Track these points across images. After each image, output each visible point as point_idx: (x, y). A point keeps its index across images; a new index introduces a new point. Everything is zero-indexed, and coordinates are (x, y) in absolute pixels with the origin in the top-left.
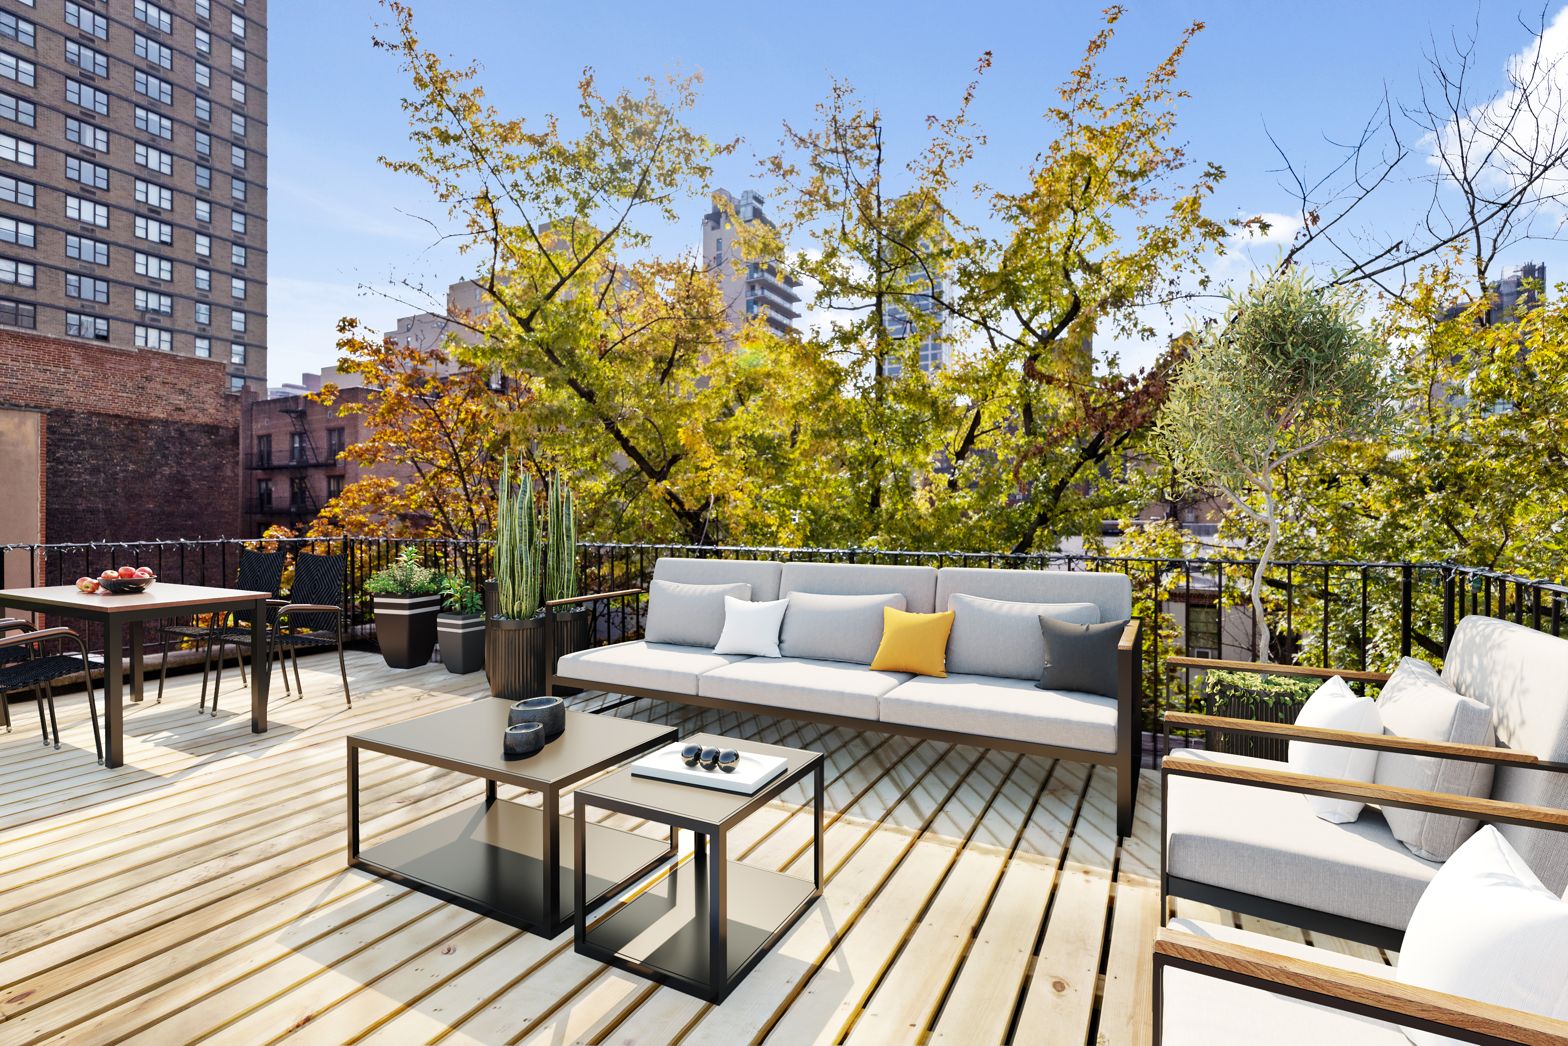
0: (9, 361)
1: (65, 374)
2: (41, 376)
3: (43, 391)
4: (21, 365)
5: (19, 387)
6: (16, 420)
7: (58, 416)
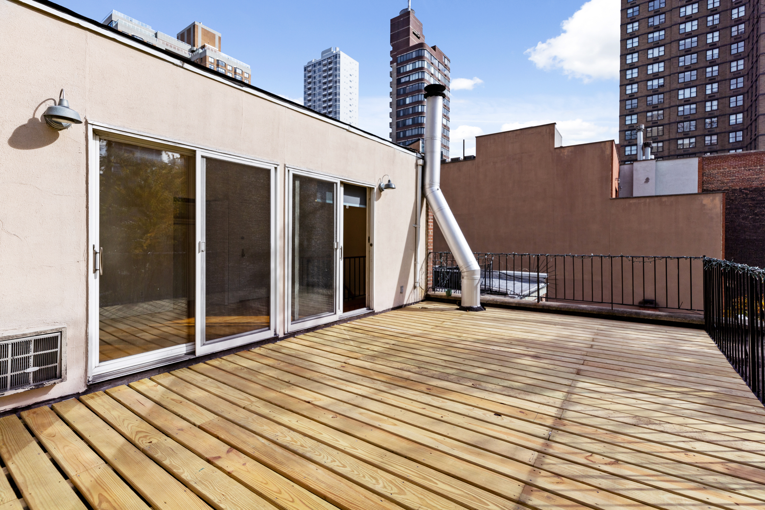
0: (732, 169)
1: (760, 169)
2: (747, 173)
3: (748, 180)
4: (738, 169)
5: (736, 180)
6: (711, 198)
7: (756, 191)
